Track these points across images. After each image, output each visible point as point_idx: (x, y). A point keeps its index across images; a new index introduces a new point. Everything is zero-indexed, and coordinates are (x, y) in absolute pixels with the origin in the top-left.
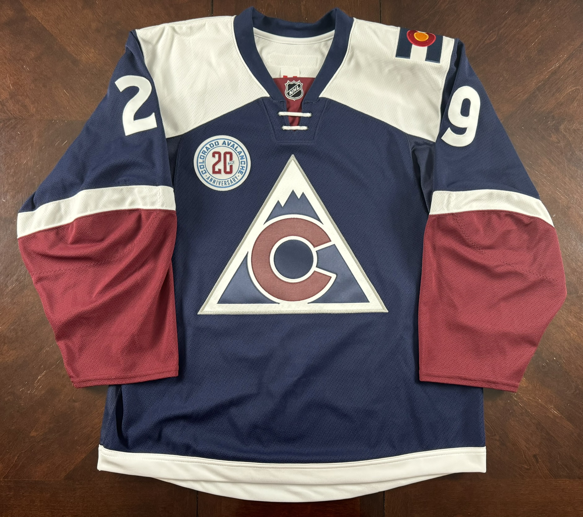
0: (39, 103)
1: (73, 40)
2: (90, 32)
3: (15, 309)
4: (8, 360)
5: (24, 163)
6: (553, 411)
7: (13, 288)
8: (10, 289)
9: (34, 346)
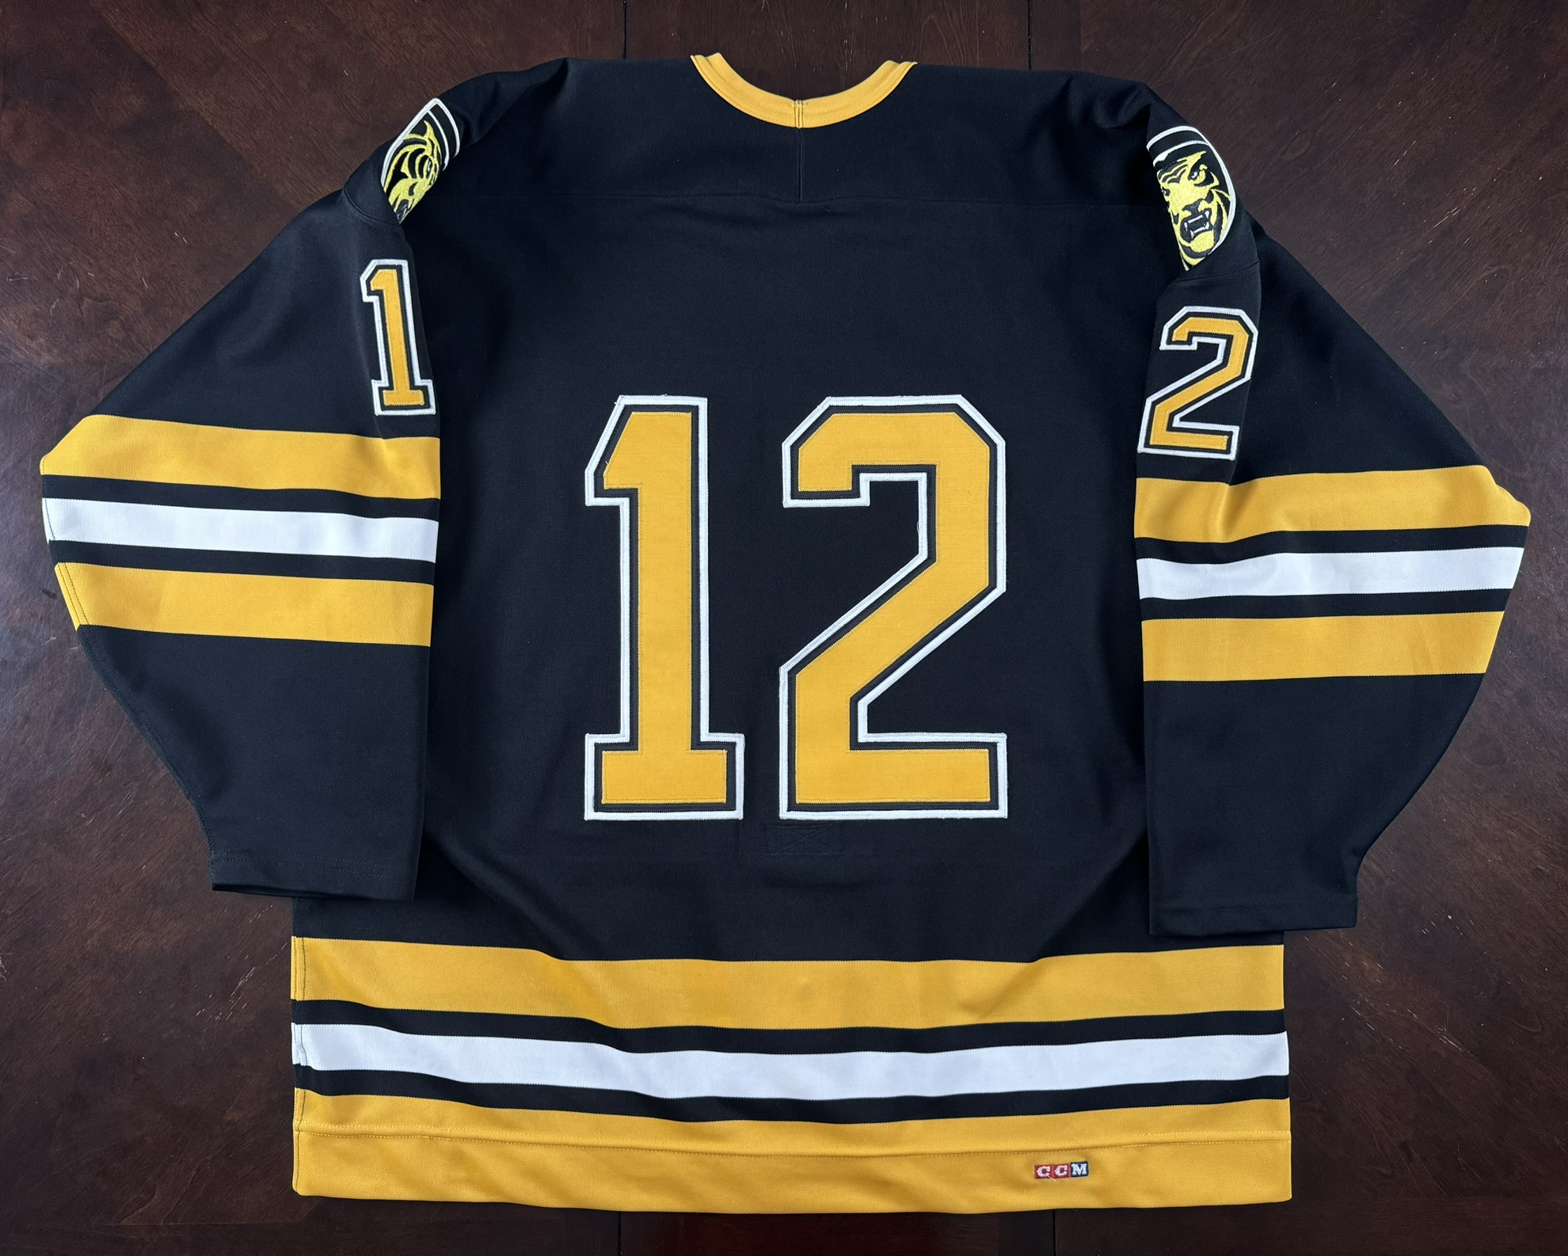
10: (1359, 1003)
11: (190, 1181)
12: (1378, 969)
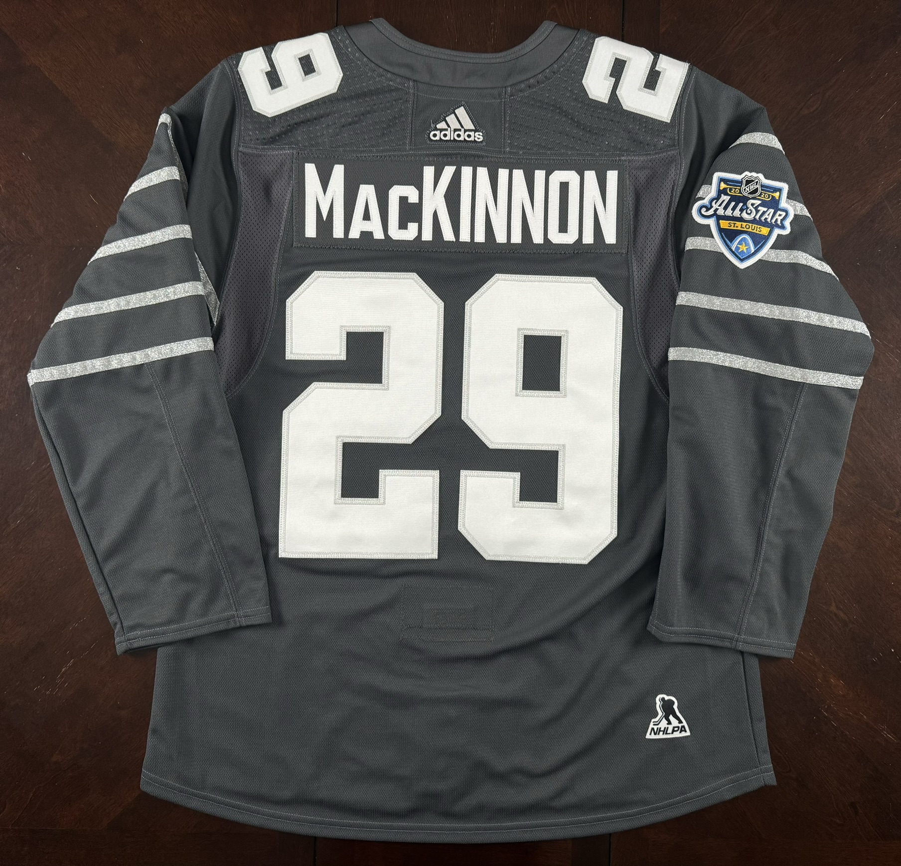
0: (49, 216)
1: (102, 107)
2: (131, 94)
3: (21, 560)
4: (14, 642)
5: (29, 319)
6: (886, 735)
7: (17, 527)
8: (13, 527)
9: (52, 621)
10: (826, 707)
11: (29, 800)
12: (841, 684)
